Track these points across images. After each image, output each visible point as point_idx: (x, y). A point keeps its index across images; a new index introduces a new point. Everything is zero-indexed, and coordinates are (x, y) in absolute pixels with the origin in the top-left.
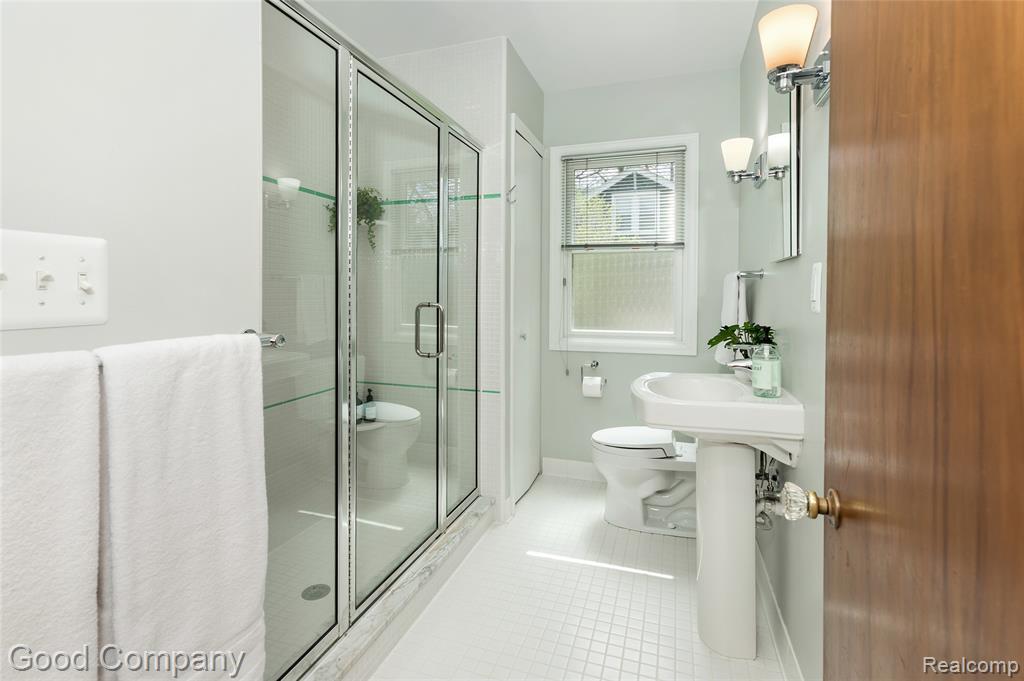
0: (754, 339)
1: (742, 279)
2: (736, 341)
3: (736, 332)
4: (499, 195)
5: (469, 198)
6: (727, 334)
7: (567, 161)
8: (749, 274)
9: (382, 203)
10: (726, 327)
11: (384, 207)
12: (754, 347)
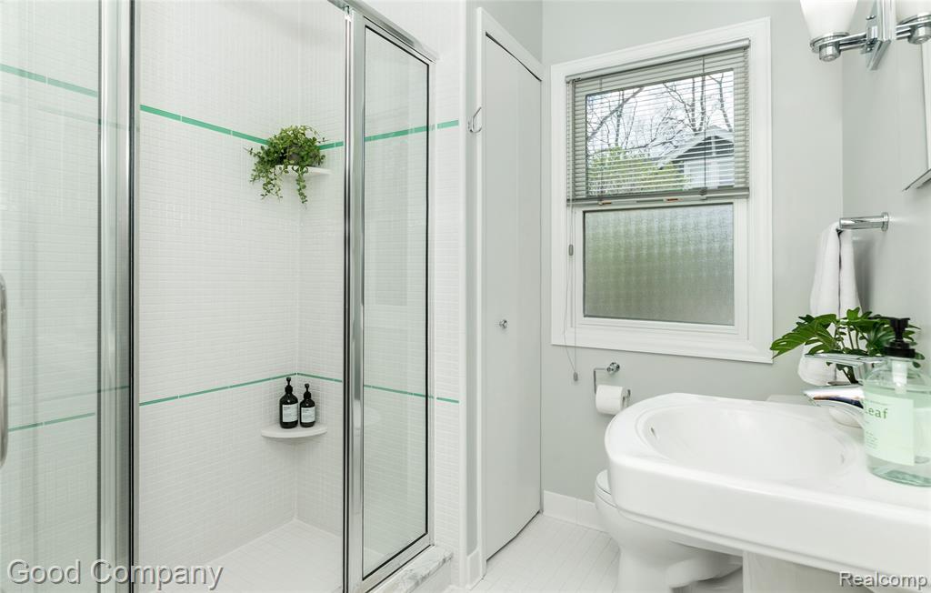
0: (870, 344)
1: (848, 232)
2: (831, 347)
3: (831, 329)
4: (456, 123)
5: (418, 130)
6: (812, 330)
7: (575, 82)
8: (860, 223)
9: (320, 148)
10: (808, 318)
11: (322, 152)
12: (869, 361)
